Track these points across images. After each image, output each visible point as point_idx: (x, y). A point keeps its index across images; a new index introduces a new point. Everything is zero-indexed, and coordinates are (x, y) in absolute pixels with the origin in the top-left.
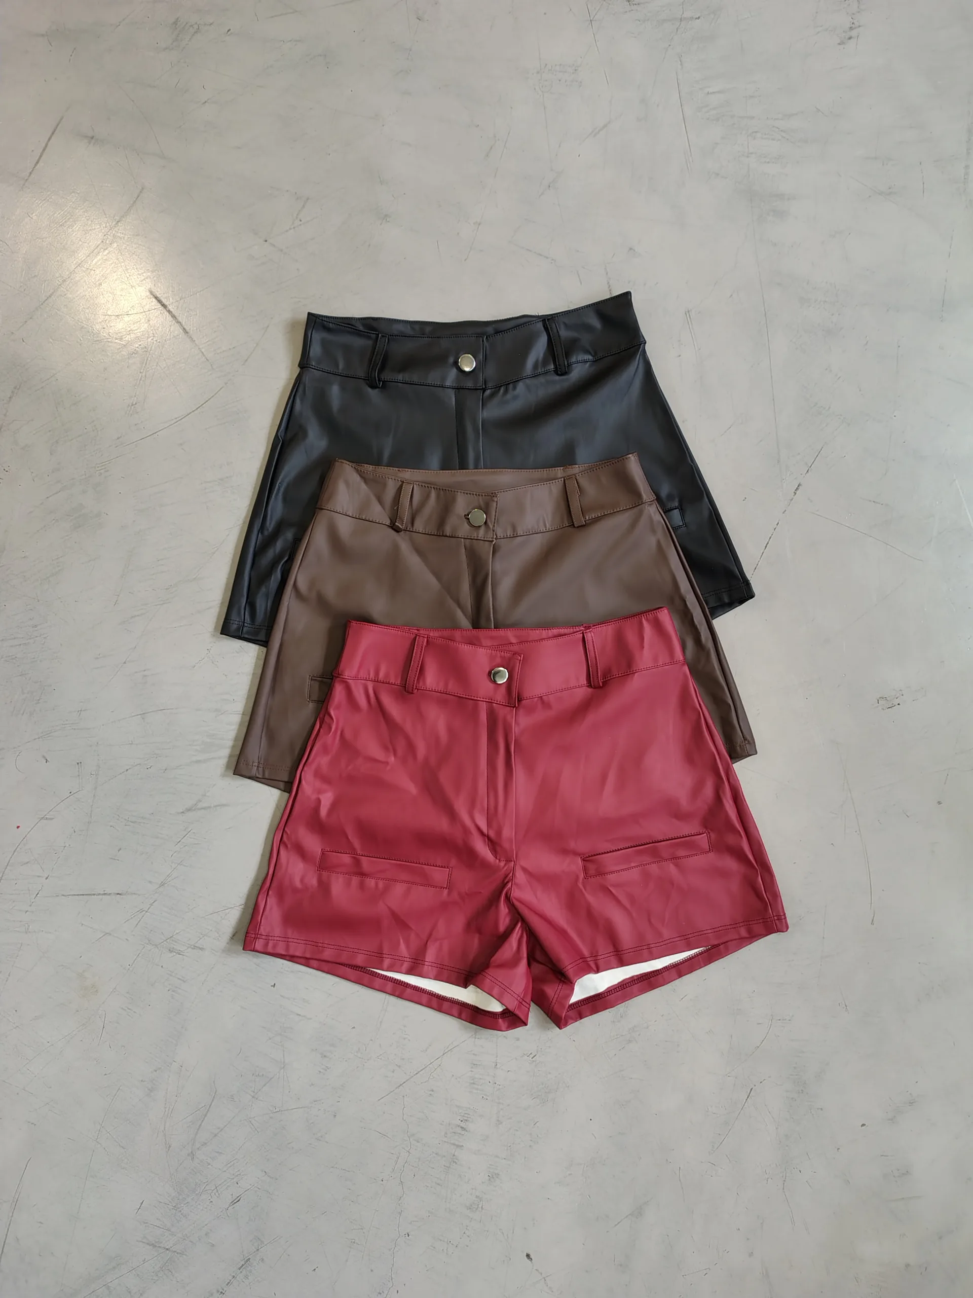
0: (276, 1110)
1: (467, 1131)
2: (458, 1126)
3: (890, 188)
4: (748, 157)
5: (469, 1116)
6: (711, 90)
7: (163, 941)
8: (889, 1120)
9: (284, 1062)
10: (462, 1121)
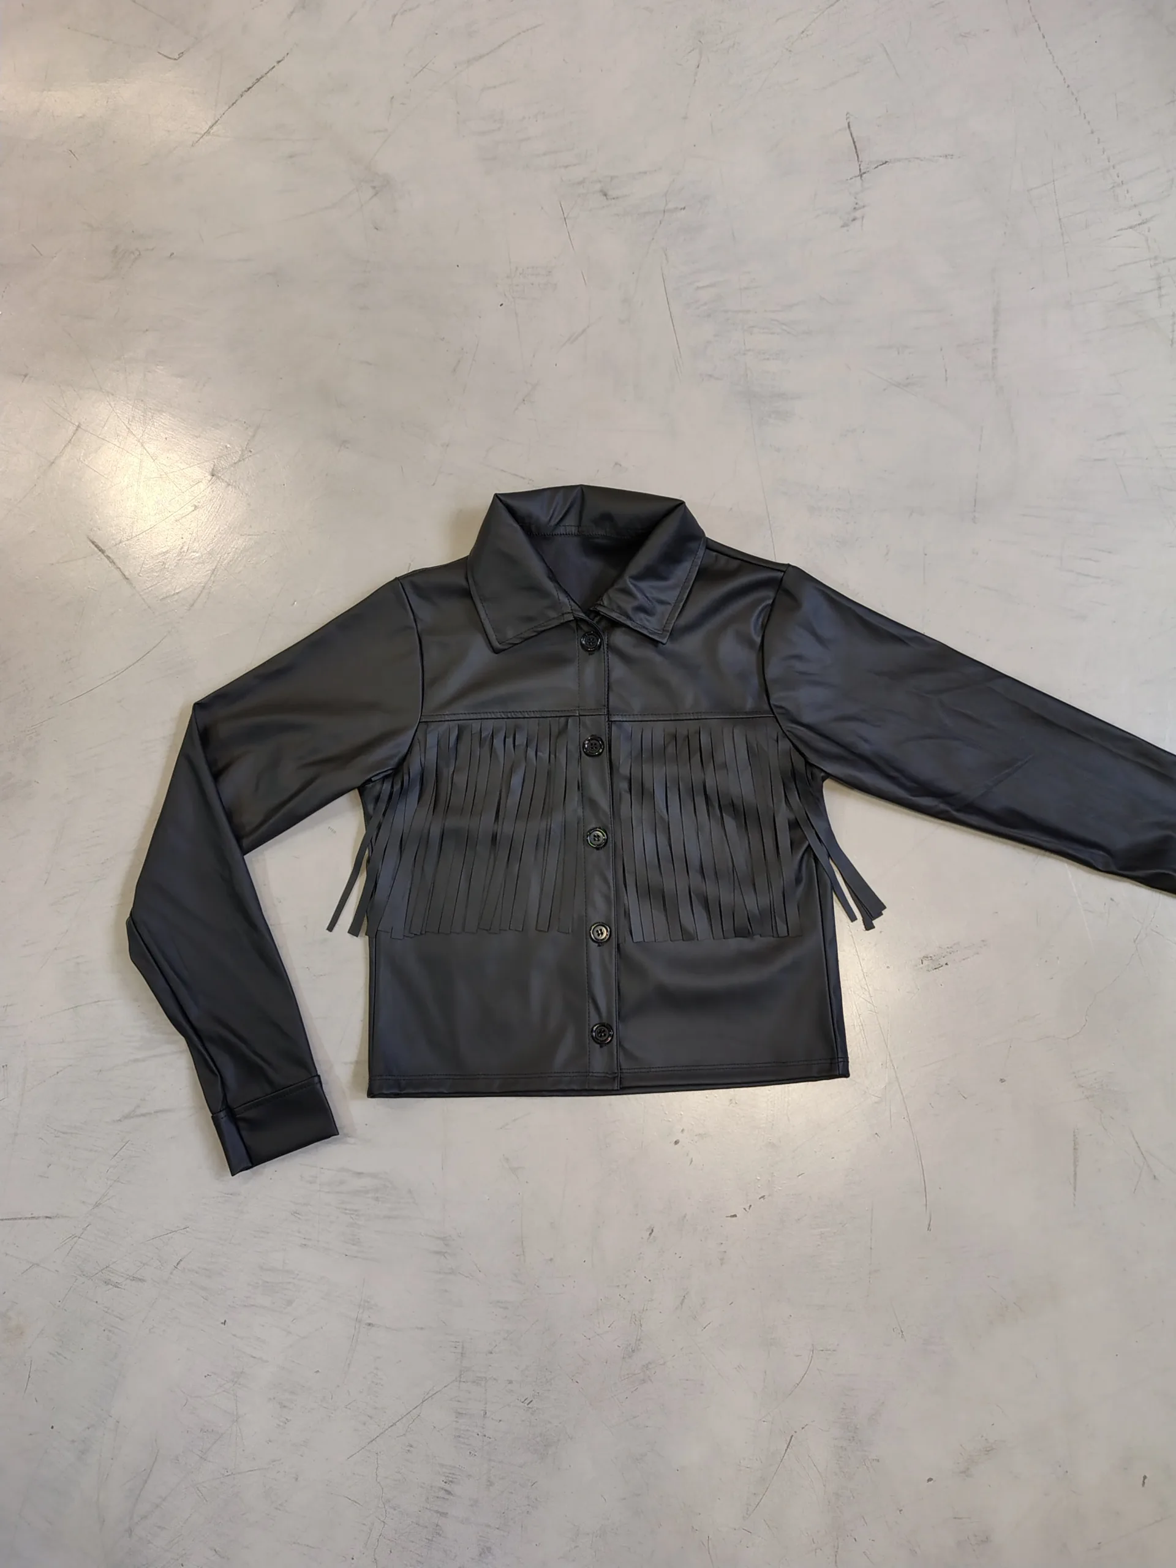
0: (228, 1474)
1: (452, 1494)
2: (442, 1489)
3: (907, 379)
4: (744, 354)
5: (454, 1476)
6: (700, 284)
7: (96, 1272)
8: (962, 1472)
9: (237, 1413)
10: (446, 1483)
